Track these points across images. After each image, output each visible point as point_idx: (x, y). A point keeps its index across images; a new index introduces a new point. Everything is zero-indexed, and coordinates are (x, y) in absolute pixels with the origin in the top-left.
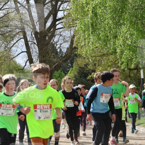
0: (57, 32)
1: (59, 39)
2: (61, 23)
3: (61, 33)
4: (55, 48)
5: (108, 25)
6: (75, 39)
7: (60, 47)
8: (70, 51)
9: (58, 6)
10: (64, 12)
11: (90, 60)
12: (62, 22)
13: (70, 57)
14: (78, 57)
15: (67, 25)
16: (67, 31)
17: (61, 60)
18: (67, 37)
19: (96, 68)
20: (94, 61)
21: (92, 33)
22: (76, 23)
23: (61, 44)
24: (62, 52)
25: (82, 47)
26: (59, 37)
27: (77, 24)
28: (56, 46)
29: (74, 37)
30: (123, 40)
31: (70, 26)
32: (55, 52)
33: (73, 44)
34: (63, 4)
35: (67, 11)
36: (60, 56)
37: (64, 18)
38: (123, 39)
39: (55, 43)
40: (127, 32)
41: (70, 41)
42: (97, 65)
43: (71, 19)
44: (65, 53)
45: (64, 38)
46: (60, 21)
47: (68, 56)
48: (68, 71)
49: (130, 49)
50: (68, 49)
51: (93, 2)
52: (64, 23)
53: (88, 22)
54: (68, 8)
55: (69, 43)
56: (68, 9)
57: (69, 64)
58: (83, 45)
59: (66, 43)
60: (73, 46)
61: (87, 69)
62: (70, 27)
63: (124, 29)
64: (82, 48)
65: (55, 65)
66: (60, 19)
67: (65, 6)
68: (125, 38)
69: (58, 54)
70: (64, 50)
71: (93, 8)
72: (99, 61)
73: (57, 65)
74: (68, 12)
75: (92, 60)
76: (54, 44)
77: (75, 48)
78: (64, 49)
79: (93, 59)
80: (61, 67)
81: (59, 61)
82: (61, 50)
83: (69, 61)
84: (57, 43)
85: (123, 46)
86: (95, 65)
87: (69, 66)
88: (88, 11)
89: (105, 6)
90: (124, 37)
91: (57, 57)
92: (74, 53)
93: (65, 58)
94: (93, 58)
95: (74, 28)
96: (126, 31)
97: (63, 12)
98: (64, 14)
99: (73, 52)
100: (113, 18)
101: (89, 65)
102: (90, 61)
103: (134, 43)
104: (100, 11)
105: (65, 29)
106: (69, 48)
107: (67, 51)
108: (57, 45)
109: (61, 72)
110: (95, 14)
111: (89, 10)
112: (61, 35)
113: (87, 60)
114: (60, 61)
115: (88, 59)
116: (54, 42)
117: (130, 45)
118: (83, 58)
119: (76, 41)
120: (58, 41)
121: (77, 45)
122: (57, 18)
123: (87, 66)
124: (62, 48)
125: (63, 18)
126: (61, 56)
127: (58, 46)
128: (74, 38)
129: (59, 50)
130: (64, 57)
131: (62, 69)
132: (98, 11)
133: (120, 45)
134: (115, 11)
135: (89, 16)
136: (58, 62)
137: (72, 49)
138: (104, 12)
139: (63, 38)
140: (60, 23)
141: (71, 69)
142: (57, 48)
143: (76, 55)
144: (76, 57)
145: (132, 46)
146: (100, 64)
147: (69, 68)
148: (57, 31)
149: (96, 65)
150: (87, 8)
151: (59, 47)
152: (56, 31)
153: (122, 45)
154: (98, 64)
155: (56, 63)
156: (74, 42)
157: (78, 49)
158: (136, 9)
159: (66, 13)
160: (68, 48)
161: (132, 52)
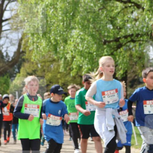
0: (4, 34)
2: (8, 24)
3: (8, 36)
4: (1, 51)
6: (23, 42)
7: (7, 50)
11: (39, 65)
16: (14, 33)
17: (7, 65)
18: (14, 40)
19: (45, 75)
20: (43, 67)
21: (43, 37)
23: (7, 47)
24: (9, 56)
29: (21, 40)
30: (75, 45)
32: (1, 56)
35: (15, 11)
36: (6, 61)
37: (11, 19)
42: (46, 71)
44: (12, 58)
47: (14, 60)
48: (15, 77)
50: (15, 53)
54: (16, 8)
55: (17, 47)
57: (16, 69)
58: (31, 50)
60: (21, 50)
62: (18, 29)
64: (30, 52)
66: (6, 20)
69: (3, 58)
75: (41, 65)
77: (23, 52)
81: (5, 66)
82: (7, 53)
83: (15, 66)
86: (44, 71)
92: (21, 58)
94: (43, 64)
95: (22, 30)
101: (38, 71)
102: (38, 67)
107: (14, 56)
108: (3, 48)
112: (7, 38)
113: (36, 66)
115: (37, 64)
119: (24, 45)
121: (25, 49)
122: (3, 19)
126: (8, 61)
127: (4, 50)
129: (5, 54)
130: (11, 62)
133: (71, 51)
136: (3, 67)
137: (19, 53)
140: (6, 24)
141: (18, 75)
142: (3, 52)
143: (24, 60)
147: (16, 74)
152: (2, 32)
156: (22, 46)
157: (25, 53)
161: (84, 58)
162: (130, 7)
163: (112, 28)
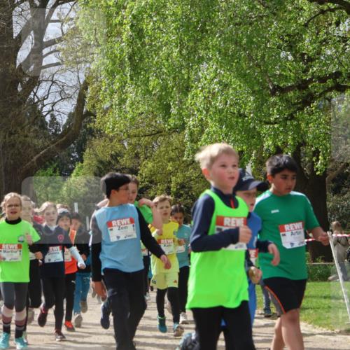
0: (46, 74)
1: (50, 91)
2: (55, 51)
3: (55, 77)
4: (40, 112)
5: (167, 60)
6: (89, 93)
7: (53, 110)
8: (76, 120)
9: (47, 11)
10: (62, 24)
11: (126, 144)
12: (58, 51)
13: (75, 136)
14: (95, 137)
15: (70, 58)
16: (69, 72)
17: (53, 143)
18: (68, 86)
19: (140, 165)
20: (135, 146)
21: (132, 79)
22: (93, 54)
23: (54, 104)
24: (57, 123)
25: (105, 112)
26: (48, 86)
27: (95, 56)
28: (42, 108)
29: (85, 86)
30: (205, 98)
31: (78, 60)
32: (39, 123)
33: (84, 105)
34: (59, 6)
35: (70, 23)
36: (51, 133)
37: (62, 41)
38: (206, 95)
39: (39, 101)
40: (215, 78)
41: (77, 96)
42: (142, 157)
43: (79, 44)
44: (65, 126)
45: (63, 90)
46: (53, 48)
47: (70, 132)
48: (71, 171)
49: (220, 121)
50: (71, 115)
51: (133, 3)
52: (61, 53)
53: (122, 51)
54: (72, 15)
55: (74, 102)
56: (72, 19)
57: (73, 152)
58: (107, 109)
59: (65, 102)
60: (85, 109)
61: (118, 166)
62: (78, 63)
63: (207, 71)
64: (105, 115)
65: (38, 156)
66: (52, 42)
67: (66, 11)
68: (209, 92)
69: (46, 129)
70: (63, 120)
71: (134, 17)
72: (146, 147)
73: (45, 156)
74: (71, 25)
75: (130, 144)
76: (37, 102)
77: (89, 114)
78: (62, 115)
79: (133, 143)
80: (52, 159)
81: (48, 146)
82: (53, 118)
83: (72, 145)
84: (45, 102)
85: (205, 112)
86: (137, 156)
87: (73, 157)
88: (121, 24)
89: (163, 15)
90: (207, 90)
91: (45, 134)
92: (85, 127)
93: (64, 138)
94: (134, 140)
95: (88, 65)
96: (212, 75)
97: (59, 24)
98: (62, 31)
99: (83, 124)
100: (181, 44)
101: (122, 157)
102: (125, 148)
103: (231, 106)
104: (149, 27)
105: (64, 66)
106: (74, 113)
107: (68, 122)
108: (44, 106)
109: (55, 172)
110: (139, 33)
111: (125, 21)
112: (53, 82)
113: (118, 145)
114: (52, 146)
115: (120, 141)
116: (38, 98)
117: (221, 111)
118: (108, 139)
119: (92, 98)
120: (48, 95)
121: (93, 106)
122: (44, 40)
123: (118, 158)
124: (57, 113)
125: (60, 40)
126: (55, 134)
127: (45, 109)
128: (87, 89)
129: (48, 119)
130: (62, 136)
131: (58, 166)
132: (144, 27)
133: (198, 110)
134: (186, 25)
135: (124, 36)
136: (46, 148)
137: (82, 116)
138: (159, 28)
139: (59, 90)
141: (78, 165)
142: (44, 114)
143: (91, 132)
144: (90, 137)
145: (227, 112)
146: (148, 155)
147: (73, 163)
148: (46, 72)
149: (139, 158)
150: (120, 17)
151: (49, 112)
152: (42, 71)
153: (201, 109)
154: (145, 154)
155: (42, 149)
156: (87, 100)
157: (95, 116)
158: (236, 24)
159: (66, 27)
160: (71, 113)
161: (226, 127)
162: (332, 10)
163: (290, 58)
